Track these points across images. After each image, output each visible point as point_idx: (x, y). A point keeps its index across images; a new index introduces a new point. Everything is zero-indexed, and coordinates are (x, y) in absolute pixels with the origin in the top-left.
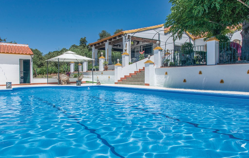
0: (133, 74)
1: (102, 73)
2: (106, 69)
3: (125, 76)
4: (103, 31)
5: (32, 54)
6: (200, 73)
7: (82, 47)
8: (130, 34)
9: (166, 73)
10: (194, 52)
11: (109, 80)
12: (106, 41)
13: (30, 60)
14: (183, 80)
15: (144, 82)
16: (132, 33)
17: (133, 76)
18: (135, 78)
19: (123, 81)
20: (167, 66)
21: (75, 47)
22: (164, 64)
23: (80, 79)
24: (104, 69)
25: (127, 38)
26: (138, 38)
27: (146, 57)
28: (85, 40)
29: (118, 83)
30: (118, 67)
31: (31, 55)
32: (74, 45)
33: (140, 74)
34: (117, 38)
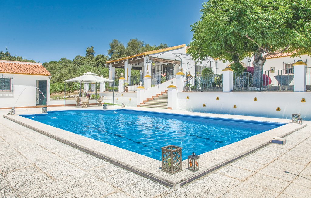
0: (155, 97)
1: (122, 95)
2: (126, 90)
3: (147, 99)
4: (115, 41)
5: (50, 75)
6: (218, 98)
7: (89, 59)
8: (152, 56)
9: (188, 98)
10: (215, 75)
11: (130, 102)
12: (125, 60)
13: (47, 81)
14: (203, 105)
15: (167, 106)
16: (153, 54)
17: (156, 99)
18: (157, 102)
19: (145, 104)
20: (189, 90)
21: (80, 58)
22: (186, 88)
23: (100, 101)
24: (124, 90)
25: (148, 59)
26: (159, 59)
27: (168, 79)
28: (93, 50)
29: (141, 106)
30: (141, 90)
31: (48, 75)
32: (79, 56)
33: (162, 97)
34: (138, 58)
